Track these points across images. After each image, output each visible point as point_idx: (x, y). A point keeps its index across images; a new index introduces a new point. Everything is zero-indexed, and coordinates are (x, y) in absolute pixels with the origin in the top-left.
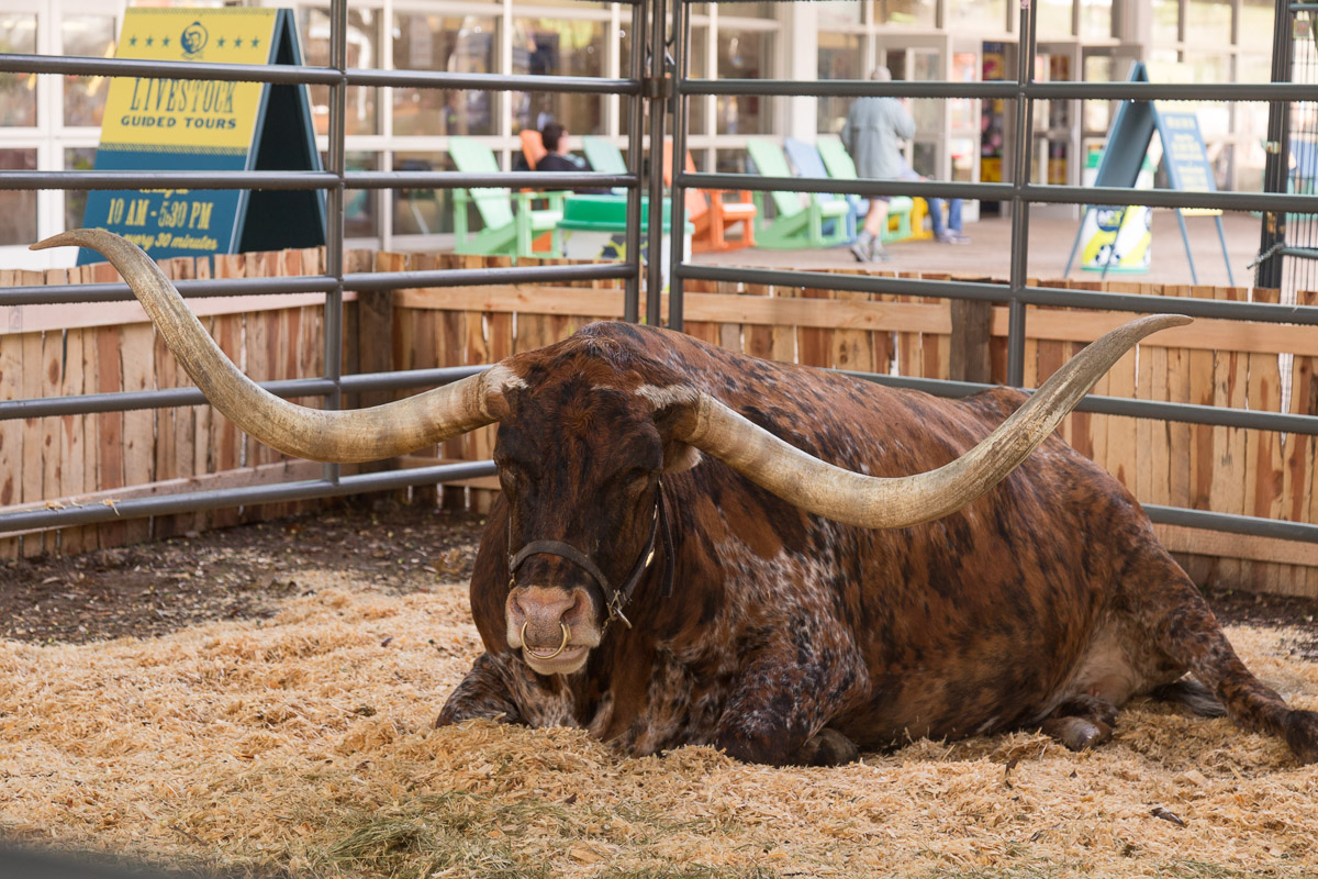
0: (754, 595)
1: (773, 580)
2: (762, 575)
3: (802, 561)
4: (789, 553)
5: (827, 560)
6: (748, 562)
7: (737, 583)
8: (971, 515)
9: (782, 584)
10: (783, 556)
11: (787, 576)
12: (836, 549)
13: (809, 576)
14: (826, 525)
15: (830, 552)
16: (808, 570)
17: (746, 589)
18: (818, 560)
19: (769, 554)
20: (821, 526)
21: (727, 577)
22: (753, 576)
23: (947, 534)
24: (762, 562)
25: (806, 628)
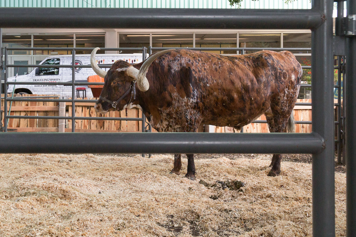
0: (178, 105)
1: (182, 103)
2: (180, 101)
3: (189, 99)
4: (187, 98)
5: (195, 99)
6: (179, 98)
7: (175, 102)
8: (235, 96)
9: (184, 104)
10: (186, 98)
11: (185, 102)
12: (197, 97)
13: (190, 102)
14: (196, 93)
15: (195, 97)
16: (190, 101)
17: (177, 104)
18: (193, 99)
19: (183, 97)
20: (194, 93)
21: (173, 100)
22: (178, 101)
23: (228, 99)
24: (181, 99)
25: (187, 113)
